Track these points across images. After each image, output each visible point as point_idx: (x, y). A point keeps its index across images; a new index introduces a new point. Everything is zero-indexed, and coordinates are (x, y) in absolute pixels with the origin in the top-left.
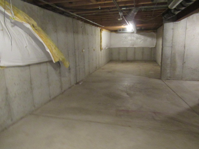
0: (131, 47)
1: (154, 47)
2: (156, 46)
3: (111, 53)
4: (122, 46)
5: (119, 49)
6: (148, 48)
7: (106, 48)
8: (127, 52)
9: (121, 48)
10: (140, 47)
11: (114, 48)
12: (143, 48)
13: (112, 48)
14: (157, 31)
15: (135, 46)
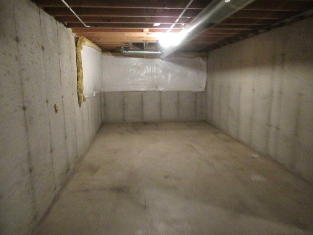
0: (152, 89)
1: (203, 91)
2: (206, 88)
3: (105, 105)
4: (132, 88)
5: (124, 94)
6: (190, 92)
7: (93, 94)
8: (142, 103)
9: (127, 92)
10: (172, 92)
11: (111, 92)
12: (178, 93)
13: (104, 93)
14: (207, 57)
15: (161, 89)
